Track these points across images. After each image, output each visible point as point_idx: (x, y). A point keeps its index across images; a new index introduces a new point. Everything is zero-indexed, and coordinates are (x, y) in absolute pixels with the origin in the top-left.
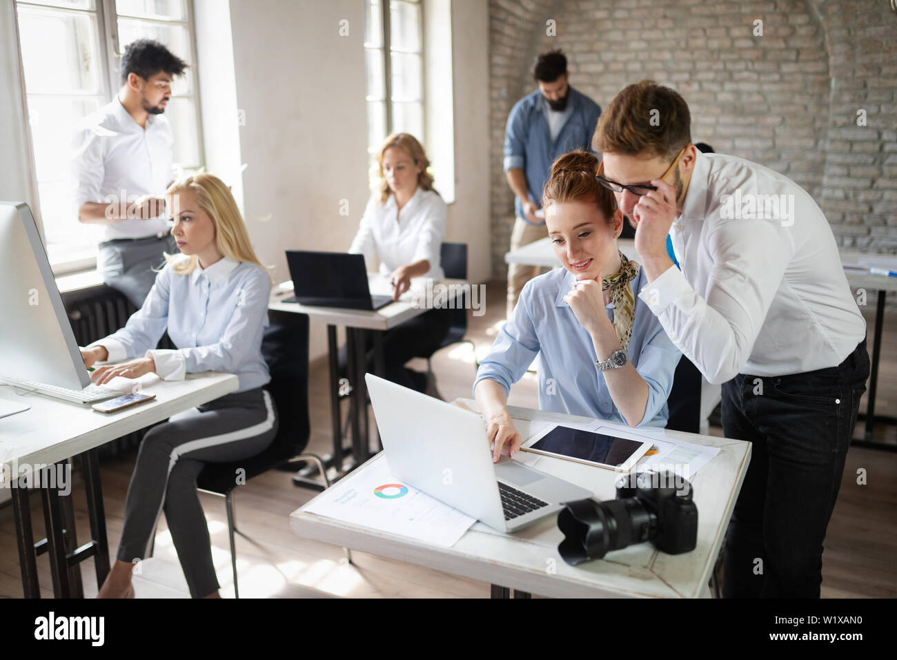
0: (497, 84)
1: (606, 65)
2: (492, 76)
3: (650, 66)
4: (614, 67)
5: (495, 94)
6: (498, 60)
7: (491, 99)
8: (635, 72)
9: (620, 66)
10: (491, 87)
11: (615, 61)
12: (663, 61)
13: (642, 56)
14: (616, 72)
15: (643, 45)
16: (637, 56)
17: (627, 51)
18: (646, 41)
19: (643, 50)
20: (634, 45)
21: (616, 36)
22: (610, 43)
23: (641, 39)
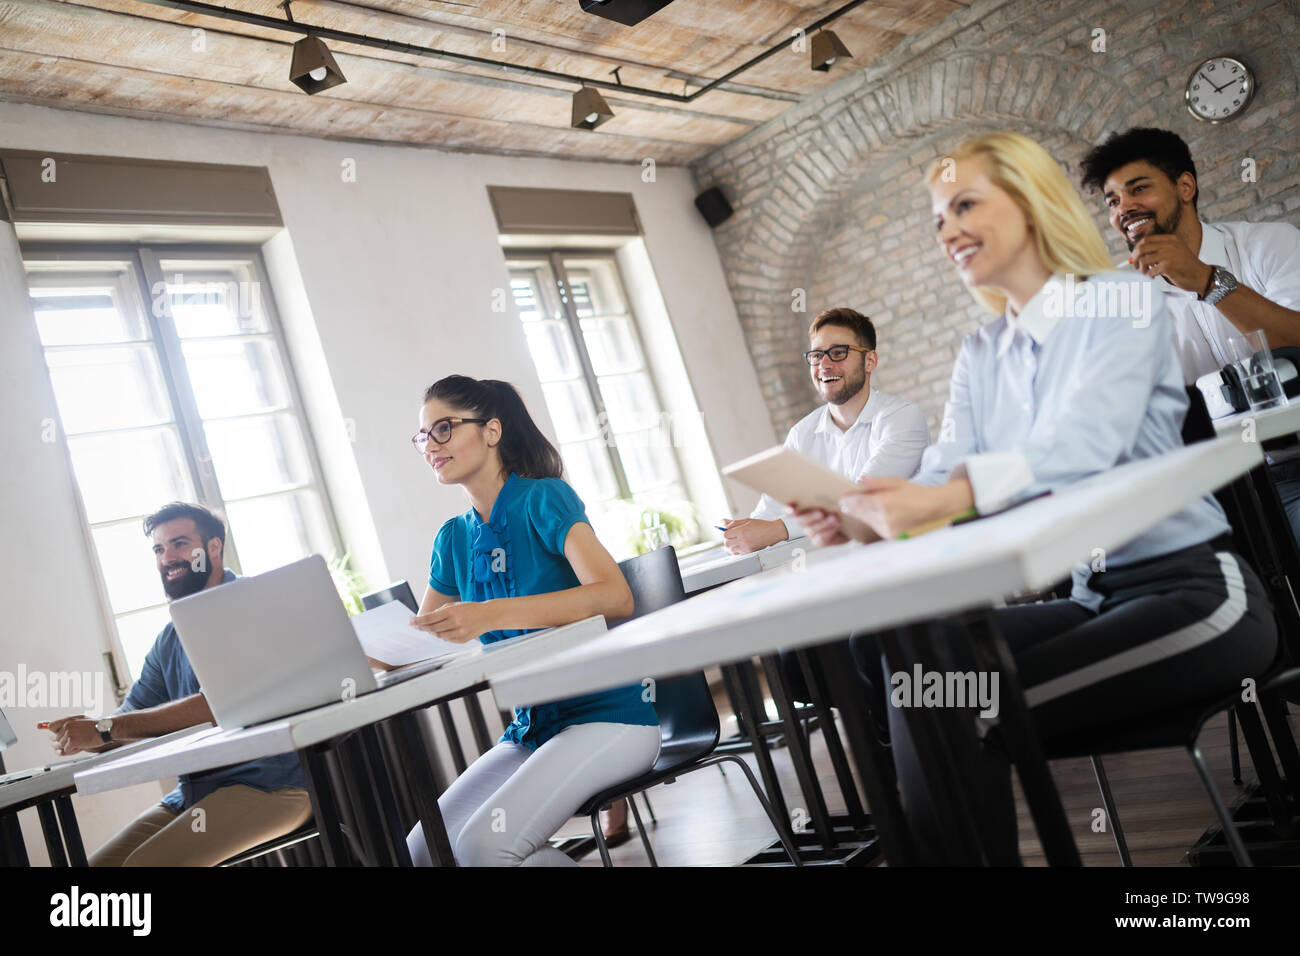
0: (767, 379)
2: (758, 371)
3: (946, 293)
4: (903, 310)
5: (769, 391)
6: (759, 349)
7: (767, 398)
8: (930, 307)
9: (912, 305)
10: (762, 385)
11: (903, 301)
13: (933, 284)
14: (907, 316)
15: (929, 271)
16: (926, 288)
17: (914, 285)
18: (930, 264)
19: (931, 277)
20: (918, 275)
21: (894, 272)
22: (890, 283)
23: (923, 266)
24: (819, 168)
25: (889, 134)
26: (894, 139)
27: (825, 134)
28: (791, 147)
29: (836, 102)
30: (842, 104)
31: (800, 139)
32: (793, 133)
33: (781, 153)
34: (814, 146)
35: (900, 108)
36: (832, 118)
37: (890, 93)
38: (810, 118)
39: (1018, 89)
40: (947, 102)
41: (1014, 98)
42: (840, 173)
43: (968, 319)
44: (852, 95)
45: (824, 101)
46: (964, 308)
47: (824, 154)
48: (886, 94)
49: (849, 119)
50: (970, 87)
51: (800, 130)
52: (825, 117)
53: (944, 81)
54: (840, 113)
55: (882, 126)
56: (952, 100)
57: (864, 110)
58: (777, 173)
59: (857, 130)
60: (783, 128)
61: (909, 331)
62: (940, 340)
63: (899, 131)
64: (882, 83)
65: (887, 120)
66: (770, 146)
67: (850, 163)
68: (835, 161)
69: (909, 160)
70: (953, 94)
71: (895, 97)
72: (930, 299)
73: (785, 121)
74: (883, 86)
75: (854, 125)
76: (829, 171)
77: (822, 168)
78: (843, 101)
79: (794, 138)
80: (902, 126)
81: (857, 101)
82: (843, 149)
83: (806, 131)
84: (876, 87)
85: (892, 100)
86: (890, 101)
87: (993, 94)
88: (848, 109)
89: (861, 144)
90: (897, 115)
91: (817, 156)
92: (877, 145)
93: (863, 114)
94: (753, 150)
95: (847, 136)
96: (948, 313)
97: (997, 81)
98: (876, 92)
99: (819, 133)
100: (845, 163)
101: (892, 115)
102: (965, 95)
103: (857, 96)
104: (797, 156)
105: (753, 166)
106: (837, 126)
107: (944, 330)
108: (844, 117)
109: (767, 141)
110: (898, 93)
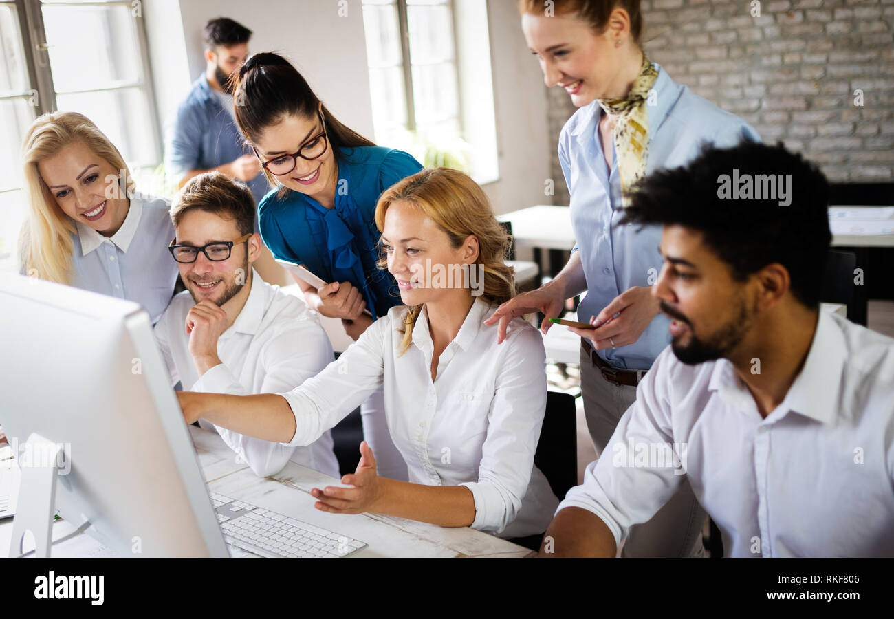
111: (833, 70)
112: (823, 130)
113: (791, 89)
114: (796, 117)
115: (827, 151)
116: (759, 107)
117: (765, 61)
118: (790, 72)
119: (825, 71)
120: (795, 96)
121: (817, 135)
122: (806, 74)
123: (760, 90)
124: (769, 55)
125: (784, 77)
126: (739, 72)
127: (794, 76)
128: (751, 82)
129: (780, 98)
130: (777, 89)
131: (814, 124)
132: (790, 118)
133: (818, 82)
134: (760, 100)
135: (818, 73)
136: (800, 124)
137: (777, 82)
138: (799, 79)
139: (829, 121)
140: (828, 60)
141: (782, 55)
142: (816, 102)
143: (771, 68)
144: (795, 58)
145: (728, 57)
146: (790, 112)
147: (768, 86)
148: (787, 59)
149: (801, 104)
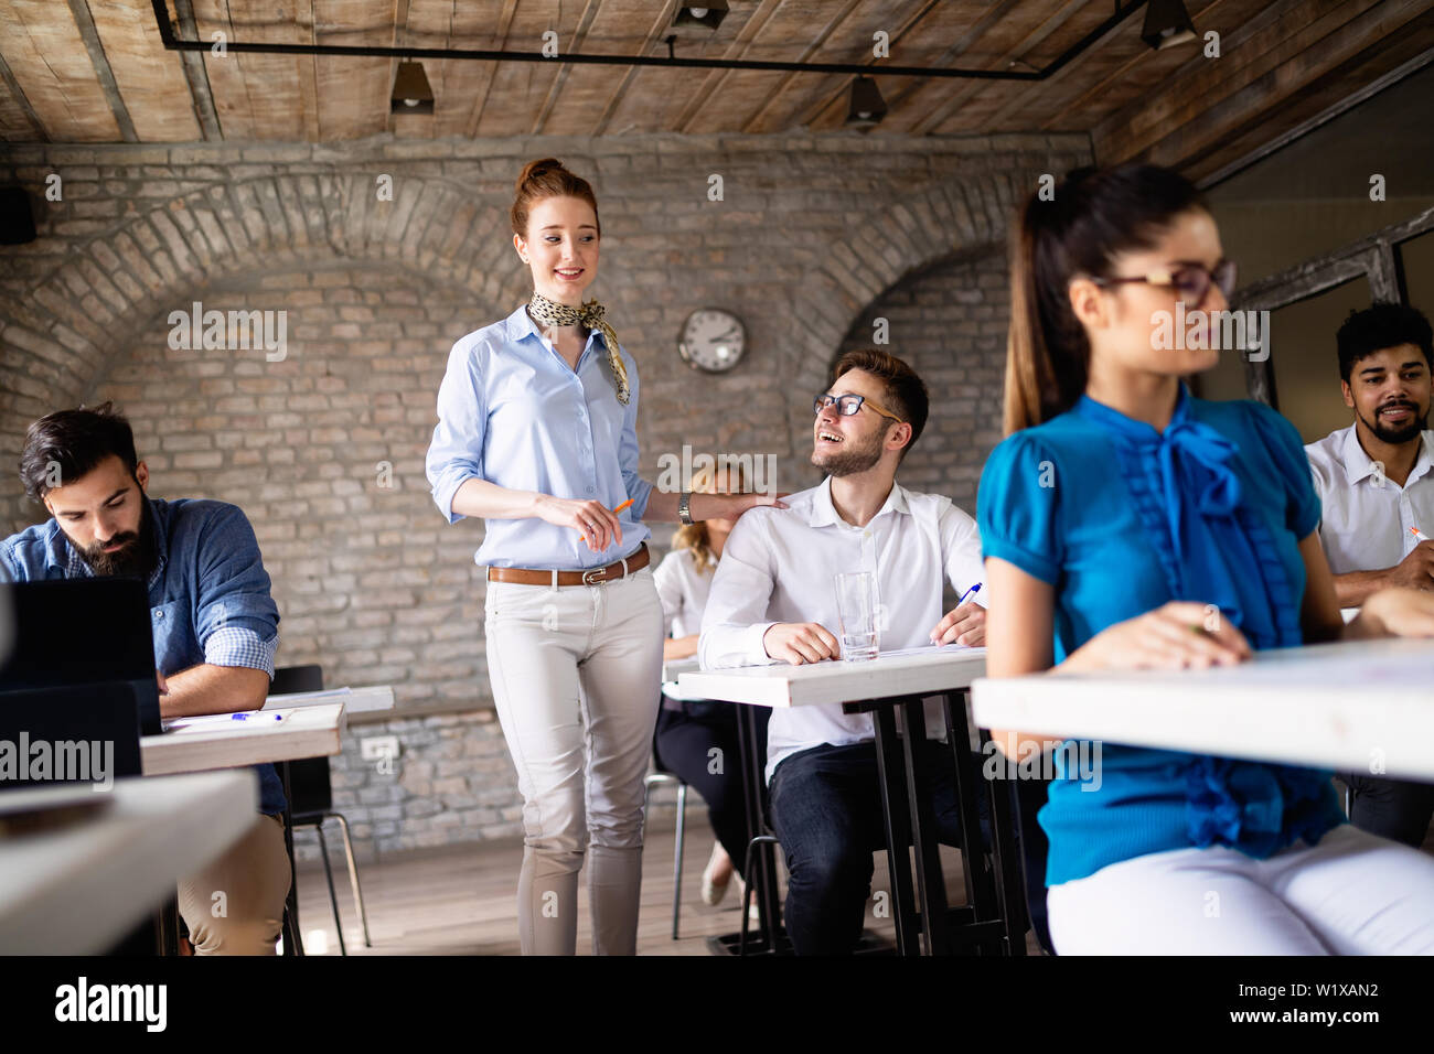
1: (227, 455)
3: (311, 454)
4: (239, 457)
8: (282, 465)
9: (255, 456)
12: (334, 446)
13: (295, 438)
14: (243, 467)
15: (294, 420)
16: (284, 439)
17: (265, 430)
18: (298, 412)
19: (294, 429)
20: (276, 420)
21: (243, 405)
22: (232, 418)
23: (288, 411)
24: (203, 233)
25: (323, 233)
26: (324, 241)
27: (228, 195)
28: (169, 190)
29: (258, 164)
30: (268, 171)
31: (186, 186)
32: (179, 174)
33: (149, 190)
34: (205, 202)
35: (348, 209)
36: (246, 181)
37: (340, 186)
38: (212, 166)
39: (503, 252)
40: (413, 228)
41: (496, 260)
42: (234, 253)
43: (331, 494)
44: (286, 165)
45: (241, 156)
46: (330, 480)
47: (218, 219)
48: (334, 186)
49: (271, 193)
50: (447, 225)
51: (189, 174)
52: (235, 175)
53: (416, 204)
54: (259, 179)
55: (316, 220)
56: (420, 229)
57: (297, 189)
58: (132, 214)
59: (277, 209)
60: (165, 161)
61: (241, 487)
62: (285, 510)
63: (336, 236)
64: (332, 171)
65: (326, 215)
66: (134, 175)
67: (253, 245)
68: (231, 233)
69: (311, 278)
70: (423, 223)
71: (346, 195)
72: (286, 455)
73: (169, 154)
74: (334, 175)
75: (276, 203)
76: (218, 243)
77: (208, 234)
78: (270, 168)
79: (178, 181)
80: (343, 230)
81: (289, 176)
82: (249, 224)
83: (199, 180)
84: (323, 171)
85: (341, 196)
86: (337, 195)
87: (472, 243)
88: (274, 181)
89: (279, 228)
90: (341, 216)
91: (206, 219)
92: (301, 238)
93: (294, 195)
94: (101, 169)
95: (262, 212)
96: (306, 479)
97: (481, 232)
98: (321, 177)
99: (220, 190)
100: (246, 243)
101: (335, 213)
102: (436, 231)
103: (293, 170)
104: (173, 206)
105: (94, 190)
106: (251, 193)
107: (294, 499)
108: (265, 188)
109: (130, 166)
110: (351, 193)
111: (446, 553)
112: (440, 633)
113: (392, 578)
114: (401, 616)
115: (448, 661)
116: (348, 605)
117: (352, 542)
118: (389, 557)
119: (436, 553)
120: (397, 589)
121: (431, 640)
122: (410, 558)
123: (347, 582)
124: (358, 534)
125: (380, 564)
126: (313, 558)
127: (394, 562)
128: (333, 572)
129: (377, 591)
130: (371, 580)
131: (426, 625)
132: (393, 619)
133: (427, 568)
134: (348, 595)
135: (427, 558)
136: (407, 626)
137: (371, 570)
138: (402, 566)
139: (446, 620)
140: (438, 540)
141: (376, 533)
142: (427, 595)
143: (360, 552)
144: (395, 538)
145: (297, 537)
146: (393, 610)
147: (358, 576)
148: (384, 540)
149: (407, 599)
